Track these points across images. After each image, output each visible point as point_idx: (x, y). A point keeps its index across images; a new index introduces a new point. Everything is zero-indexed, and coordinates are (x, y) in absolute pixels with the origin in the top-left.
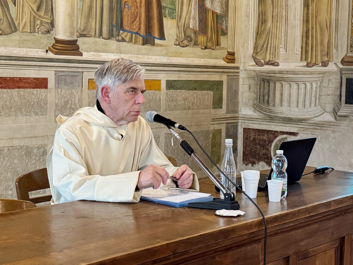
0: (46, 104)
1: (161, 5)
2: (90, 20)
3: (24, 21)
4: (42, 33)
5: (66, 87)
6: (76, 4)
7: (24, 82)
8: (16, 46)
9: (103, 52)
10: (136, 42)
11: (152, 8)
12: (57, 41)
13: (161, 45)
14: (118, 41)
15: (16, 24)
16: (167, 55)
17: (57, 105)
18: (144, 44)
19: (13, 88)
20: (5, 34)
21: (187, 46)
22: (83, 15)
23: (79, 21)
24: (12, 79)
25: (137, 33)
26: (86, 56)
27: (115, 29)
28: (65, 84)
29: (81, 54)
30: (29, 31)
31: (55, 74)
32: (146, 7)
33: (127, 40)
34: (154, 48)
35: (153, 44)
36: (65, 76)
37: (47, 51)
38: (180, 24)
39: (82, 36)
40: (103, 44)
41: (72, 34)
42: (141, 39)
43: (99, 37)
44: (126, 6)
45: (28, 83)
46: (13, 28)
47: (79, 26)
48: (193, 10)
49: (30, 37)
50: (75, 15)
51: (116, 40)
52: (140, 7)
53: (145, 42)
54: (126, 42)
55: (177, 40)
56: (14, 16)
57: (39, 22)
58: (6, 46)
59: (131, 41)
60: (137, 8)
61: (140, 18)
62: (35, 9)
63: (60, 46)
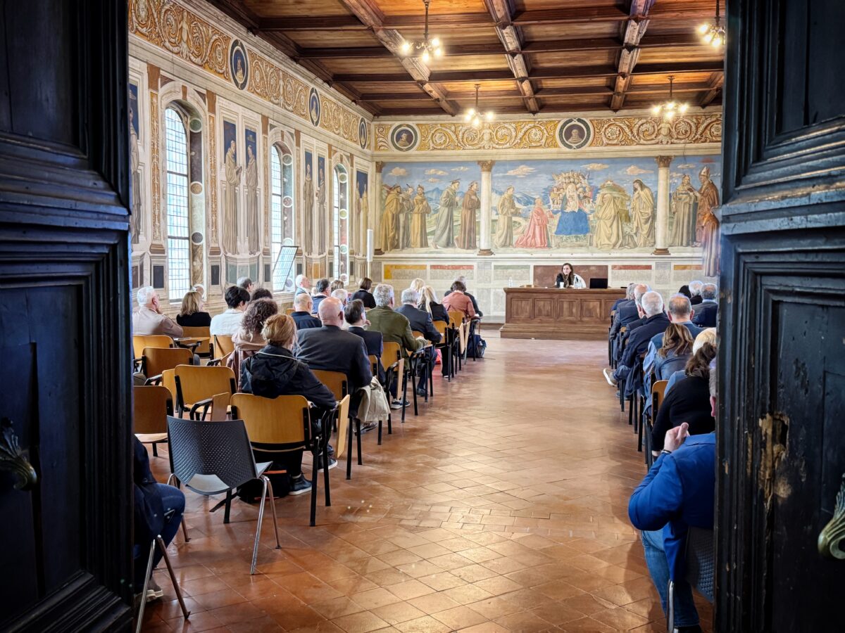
0: (651, 276)
2: (676, 239)
3: (641, 242)
4: (649, 247)
5: (661, 269)
8: (637, 253)
9: (683, 253)
14: (693, 247)
15: (637, 244)
17: (656, 276)
19: (635, 269)
20: (632, 248)
22: (672, 237)
23: (669, 240)
27: (690, 242)
30: (643, 246)
31: (656, 263)
33: (699, 246)
36: (662, 264)
37: (652, 254)
39: (670, 246)
43: (681, 246)
44: (698, 230)
45: (642, 267)
47: (669, 242)
51: (691, 247)
54: (697, 247)
57: (648, 242)
58: (632, 253)
62: (646, 237)
63: (658, 251)
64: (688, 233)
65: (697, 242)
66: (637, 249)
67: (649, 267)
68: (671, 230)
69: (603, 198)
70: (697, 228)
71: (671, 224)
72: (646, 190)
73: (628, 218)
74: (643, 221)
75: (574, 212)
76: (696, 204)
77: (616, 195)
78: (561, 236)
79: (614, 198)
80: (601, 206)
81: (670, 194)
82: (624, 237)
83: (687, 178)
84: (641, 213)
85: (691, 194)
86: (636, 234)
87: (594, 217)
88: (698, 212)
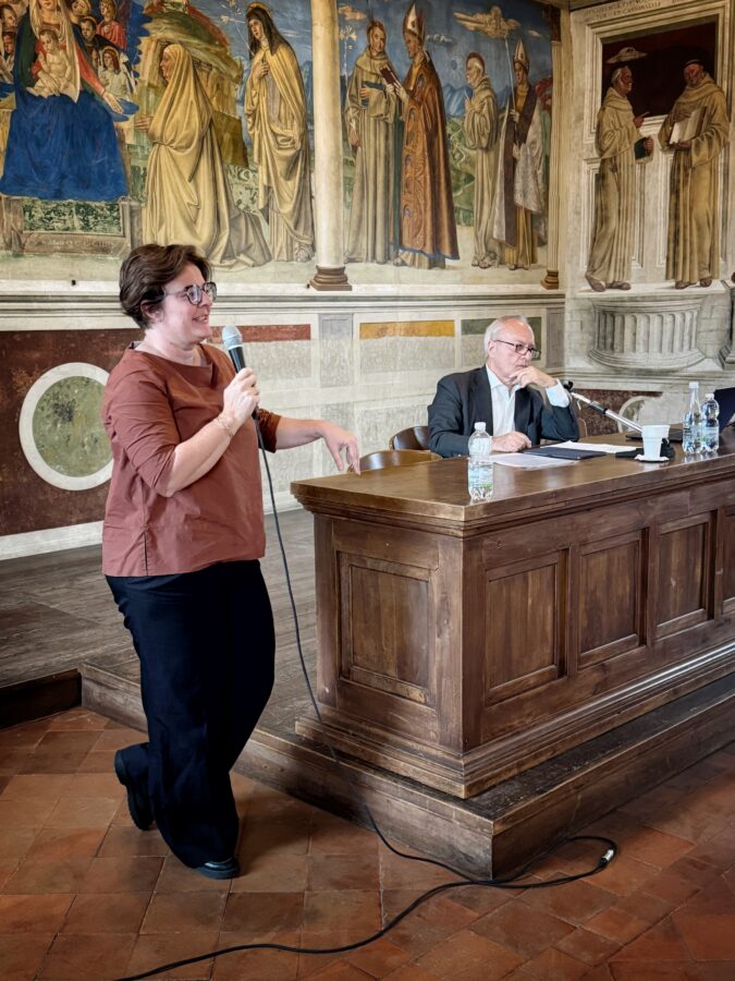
0: (309, 361)
1: (453, 206)
2: (361, 236)
3: (279, 245)
4: (302, 261)
5: (333, 336)
6: (342, 215)
7: (283, 332)
8: (271, 282)
9: (378, 283)
10: (420, 266)
11: (441, 211)
12: (321, 271)
13: (454, 268)
14: (397, 265)
15: (270, 248)
16: (462, 282)
17: (322, 362)
18: (430, 267)
19: (270, 341)
20: (259, 265)
21: (490, 266)
22: (352, 230)
23: (347, 239)
24: (268, 328)
25: (421, 252)
26: (357, 290)
27: (392, 247)
28: (332, 333)
29: (350, 288)
30: (285, 258)
31: (320, 318)
32: (432, 210)
33: (408, 261)
34: (445, 272)
35: (443, 267)
36: (331, 320)
37: (308, 286)
38: (479, 234)
39: (351, 261)
40: (377, 272)
41: (337, 259)
42: (425, 260)
43: (372, 261)
44: (407, 212)
45: (288, 333)
46: (267, 256)
47: (346, 247)
48: (497, 210)
49: (286, 267)
51: (394, 264)
52: (425, 210)
53: (432, 265)
54: (406, 265)
55: (475, 258)
56: (267, 238)
57: (297, 245)
58: (259, 282)
59: (413, 264)
60: (421, 213)
61: (425, 228)
62: (292, 227)
63: (323, 278)
65: (404, 249)
66: (270, 268)
67: (302, 332)
68: (349, 206)
69: (161, 57)
70: (403, 202)
71: (348, 183)
72: (282, 52)
73: (241, 152)
74: (281, 167)
75: (64, 99)
76: (400, 125)
77: (201, 55)
78: (27, 200)
79: (197, 64)
80: (158, 91)
81: (342, 79)
82: (233, 222)
83: (378, 31)
84: (275, 135)
85: (390, 88)
86: (265, 211)
87: (138, 130)
88: (405, 153)
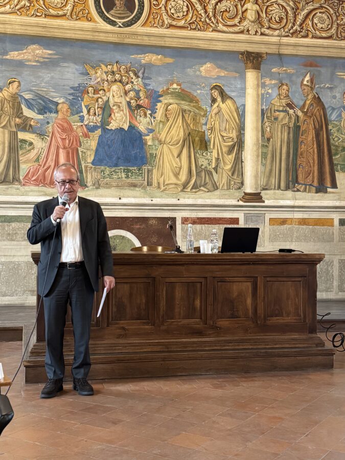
1: (333, 163)
2: (271, 179)
3: (223, 182)
4: (235, 189)
5: (252, 224)
6: (260, 169)
8: (217, 198)
9: (282, 199)
10: (309, 192)
11: (324, 165)
12: (246, 194)
13: (333, 193)
14: (294, 191)
15: (218, 185)
16: (339, 199)
18: (317, 192)
20: (211, 192)
22: (265, 176)
23: (262, 180)
24: (215, 219)
25: (311, 185)
26: (267, 203)
27: (291, 183)
28: (252, 222)
30: (226, 189)
31: (244, 215)
32: (318, 165)
34: (326, 195)
35: (326, 192)
36: (251, 216)
37: (238, 201)
39: (264, 189)
40: (281, 194)
41: (256, 189)
42: (314, 189)
43: (278, 190)
44: (301, 167)
46: (215, 187)
47: (262, 183)
49: (227, 192)
50: (259, 176)
51: (292, 191)
54: (301, 191)
56: (216, 180)
57: (233, 183)
58: (210, 199)
59: (305, 190)
60: (311, 167)
61: (313, 174)
62: (230, 175)
64: (287, 170)
65: (299, 184)
66: (217, 193)
68: (264, 165)
69: (167, 110)
70: (299, 162)
71: (264, 155)
72: (229, 102)
73: (204, 145)
74: (225, 150)
75: (122, 129)
76: (297, 128)
78: (102, 167)
80: (164, 123)
81: (262, 111)
82: (198, 174)
83: (285, 87)
84: (222, 136)
85: (291, 112)
86: (216, 168)
87: (153, 139)
88: (300, 140)
